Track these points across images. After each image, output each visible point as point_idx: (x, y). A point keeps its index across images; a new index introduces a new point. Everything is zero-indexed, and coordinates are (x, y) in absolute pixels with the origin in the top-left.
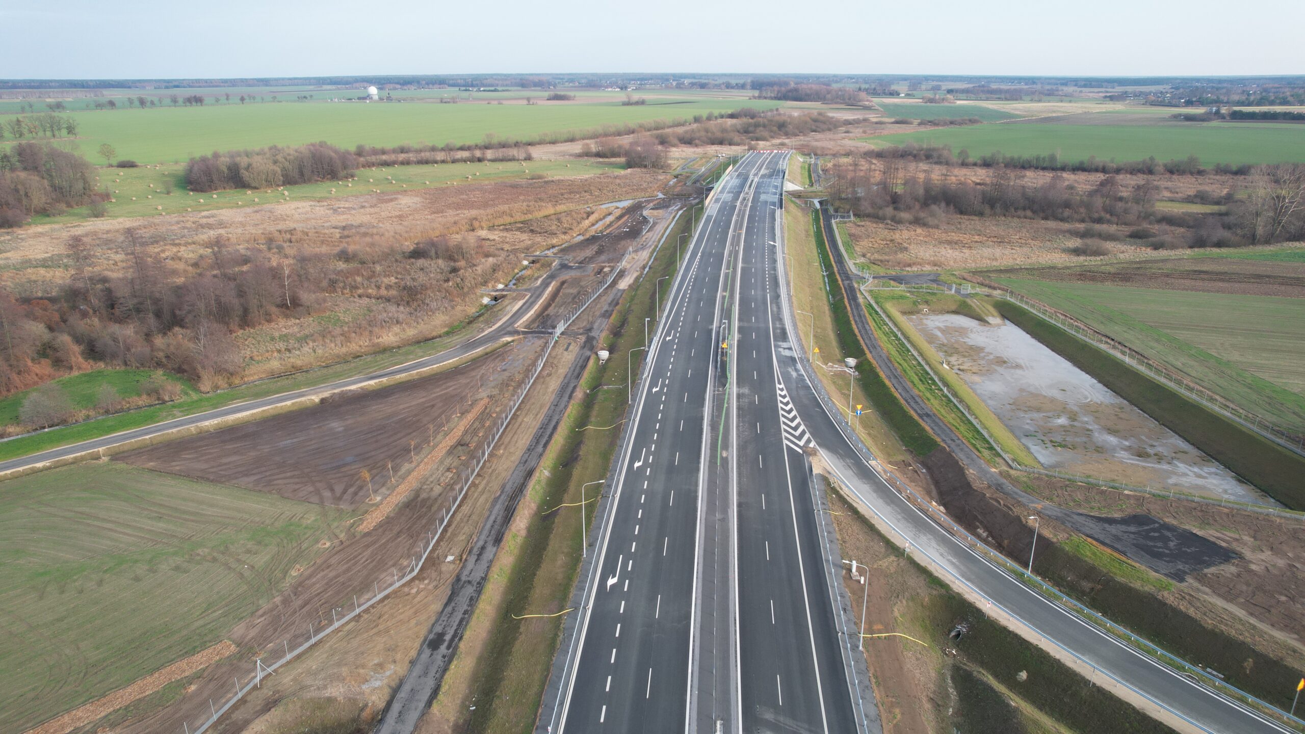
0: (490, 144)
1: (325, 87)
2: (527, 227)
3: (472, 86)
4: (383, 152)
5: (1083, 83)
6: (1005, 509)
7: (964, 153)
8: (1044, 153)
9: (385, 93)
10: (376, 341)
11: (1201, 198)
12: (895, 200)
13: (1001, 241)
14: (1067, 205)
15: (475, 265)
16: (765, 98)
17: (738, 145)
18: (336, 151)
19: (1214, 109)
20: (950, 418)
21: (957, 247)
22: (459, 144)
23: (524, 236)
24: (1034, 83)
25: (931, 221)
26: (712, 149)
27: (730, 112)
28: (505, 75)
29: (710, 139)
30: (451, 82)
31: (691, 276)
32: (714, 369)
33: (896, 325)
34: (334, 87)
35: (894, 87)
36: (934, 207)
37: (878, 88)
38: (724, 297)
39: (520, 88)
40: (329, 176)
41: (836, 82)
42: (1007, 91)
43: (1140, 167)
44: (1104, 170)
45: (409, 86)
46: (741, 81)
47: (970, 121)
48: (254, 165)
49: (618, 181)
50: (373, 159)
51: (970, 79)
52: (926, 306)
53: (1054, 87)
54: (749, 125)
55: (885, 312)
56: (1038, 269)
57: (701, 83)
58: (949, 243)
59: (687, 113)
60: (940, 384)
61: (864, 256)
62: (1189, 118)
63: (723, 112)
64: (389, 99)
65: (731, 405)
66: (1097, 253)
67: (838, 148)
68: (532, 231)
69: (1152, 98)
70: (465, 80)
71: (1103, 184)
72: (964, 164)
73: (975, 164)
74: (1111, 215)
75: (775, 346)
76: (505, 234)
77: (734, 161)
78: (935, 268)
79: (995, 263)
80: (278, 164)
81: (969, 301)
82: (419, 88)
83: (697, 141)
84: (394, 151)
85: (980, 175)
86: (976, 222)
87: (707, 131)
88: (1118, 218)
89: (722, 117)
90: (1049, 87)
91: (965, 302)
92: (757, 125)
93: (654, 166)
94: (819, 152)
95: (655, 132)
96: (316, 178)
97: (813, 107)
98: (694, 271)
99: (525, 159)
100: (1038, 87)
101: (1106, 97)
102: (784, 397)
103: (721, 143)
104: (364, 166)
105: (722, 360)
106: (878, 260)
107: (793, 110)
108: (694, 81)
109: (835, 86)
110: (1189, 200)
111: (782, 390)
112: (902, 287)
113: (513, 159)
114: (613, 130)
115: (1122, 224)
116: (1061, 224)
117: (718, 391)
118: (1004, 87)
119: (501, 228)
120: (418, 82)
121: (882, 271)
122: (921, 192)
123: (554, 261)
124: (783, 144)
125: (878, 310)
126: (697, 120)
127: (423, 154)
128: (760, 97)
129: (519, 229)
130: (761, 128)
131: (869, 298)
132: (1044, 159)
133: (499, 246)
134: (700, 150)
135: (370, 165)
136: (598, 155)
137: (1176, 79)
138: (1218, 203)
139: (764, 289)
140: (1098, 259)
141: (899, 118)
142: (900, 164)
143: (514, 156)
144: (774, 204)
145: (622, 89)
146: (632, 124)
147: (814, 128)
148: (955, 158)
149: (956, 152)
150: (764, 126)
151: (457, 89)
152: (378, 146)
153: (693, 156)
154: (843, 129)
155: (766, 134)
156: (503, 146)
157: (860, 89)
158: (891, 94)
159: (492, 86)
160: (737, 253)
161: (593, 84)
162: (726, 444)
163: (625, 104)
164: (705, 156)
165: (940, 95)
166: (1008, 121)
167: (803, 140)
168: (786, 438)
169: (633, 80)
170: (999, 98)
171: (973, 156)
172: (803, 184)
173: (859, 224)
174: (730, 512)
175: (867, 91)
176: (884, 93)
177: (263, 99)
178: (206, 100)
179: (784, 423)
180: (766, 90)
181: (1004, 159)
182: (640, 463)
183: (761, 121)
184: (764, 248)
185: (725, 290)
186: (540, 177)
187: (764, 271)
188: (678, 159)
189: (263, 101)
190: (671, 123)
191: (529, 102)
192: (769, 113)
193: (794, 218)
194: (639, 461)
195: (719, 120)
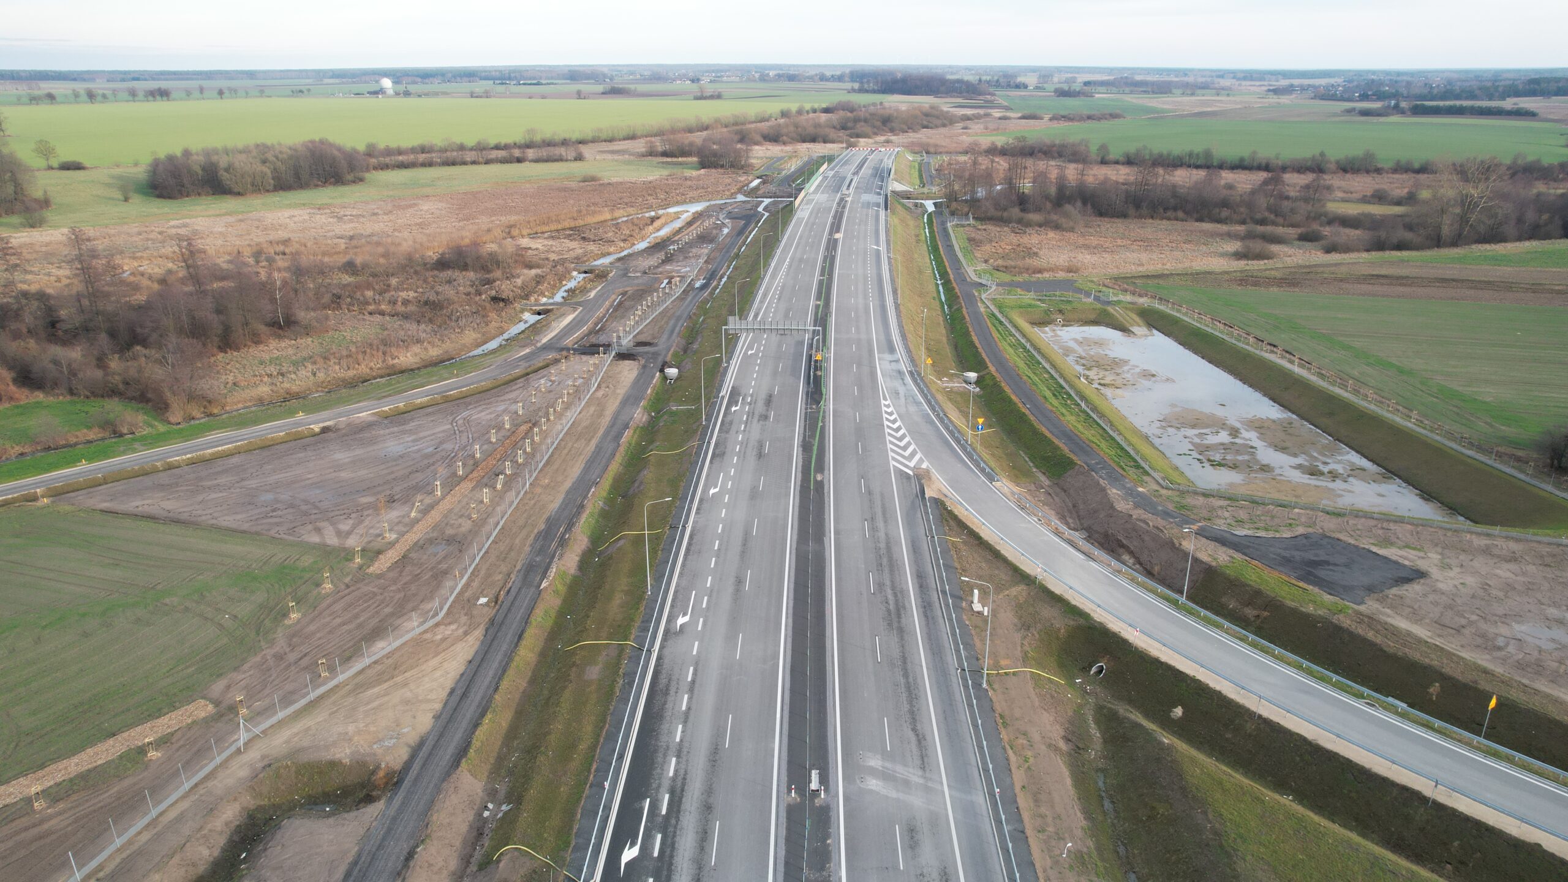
0: (532, 142)
1: (326, 81)
2: (577, 234)
3: (510, 79)
4: (400, 152)
5: (1243, 75)
6: (1155, 531)
7: (1103, 148)
8: (1198, 148)
9: (401, 88)
10: (391, 362)
11: (1379, 197)
12: (1022, 201)
13: (1147, 244)
14: (1225, 204)
15: (513, 277)
16: (867, 91)
17: (833, 142)
18: (339, 149)
19: (1393, 103)
20: (1088, 434)
21: (1096, 251)
22: (493, 142)
23: (574, 245)
24: (1186, 75)
25: (1063, 221)
26: (803, 147)
27: (824, 106)
28: (551, 67)
29: (801, 135)
30: (483, 75)
31: (778, 283)
32: (806, 386)
33: (1024, 336)
34: (337, 81)
35: (1021, 79)
36: (1068, 207)
37: (999, 82)
38: (817, 307)
39: (568, 81)
40: (333, 180)
41: (952, 73)
42: (1154, 84)
43: (1309, 164)
44: (1267, 168)
45: (431, 79)
46: (838, 73)
47: (1111, 115)
48: (237, 164)
49: (689, 183)
50: (387, 160)
51: (1110, 71)
52: (1059, 316)
53: (1208, 79)
54: (848, 120)
55: (1011, 322)
56: (1192, 274)
57: (791, 77)
58: (1087, 247)
59: (773, 108)
60: (1077, 398)
61: (986, 261)
62: (1365, 113)
63: (816, 106)
64: (407, 94)
65: (827, 424)
66: (1260, 256)
67: (955, 145)
68: (584, 239)
69: (1322, 91)
70: (500, 71)
71: (1266, 182)
72: (1104, 162)
73: (1117, 162)
74: (1276, 216)
75: (879, 359)
76: (550, 242)
77: (830, 159)
78: (1071, 274)
79: (1140, 269)
80: (267, 164)
81: (1110, 309)
82: (444, 82)
83: (785, 138)
84: (413, 150)
85: (1121, 175)
86: (1119, 225)
87: (796, 126)
88: (1285, 220)
89: (815, 111)
90: (1201, 79)
91: (1105, 310)
92: (856, 120)
93: (732, 166)
94: (932, 150)
95: (734, 128)
96: (316, 182)
97: (925, 101)
98: (781, 278)
99: (576, 159)
100: (1191, 80)
101: (1269, 90)
102: (891, 414)
103: (813, 140)
104: (375, 168)
105: (815, 375)
106: (1003, 266)
107: (898, 103)
108: (781, 72)
109: (949, 77)
110: (1365, 200)
111: (888, 406)
112: (1032, 295)
113: (560, 159)
114: (683, 126)
115: (1288, 226)
116: (1219, 226)
117: (811, 408)
118: (1149, 78)
119: (546, 235)
120: (443, 76)
121: (1006, 277)
122: (1053, 191)
123: (611, 271)
124: (888, 142)
125: (1003, 320)
126: (784, 114)
127: (448, 154)
128: (860, 91)
129: (569, 237)
130: (862, 124)
131: (992, 307)
132: (1198, 155)
133: (543, 256)
134: (789, 148)
135: (385, 167)
136: (665, 154)
137: (1349, 71)
138: (1398, 203)
139: (866, 297)
140: (1262, 262)
141: (1027, 112)
142: (1029, 162)
143: (561, 155)
144: (878, 205)
145: (693, 81)
146: (706, 120)
147: (925, 123)
148: (1093, 156)
149: (1094, 148)
150: (866, 121)
151: (492, 82)
152: (393, 145)
153: (780, 155)
154: (961, 125)
155: (867, 129)
156: (548, 144)
157: (980, 80)
158: (1018, 86)
159: (534, 79)
160: (833, 258)
161: (658, 76)
162: (821, 467)
163: (697, 98)
164: (795, 154)
165: (1077, 87)
166: (1158, 117)
167: (912, 137)
168: (894, 459)
169: (707, 72)
170: (1145, 92)
171: (1115, 153)
172: (913, 184)
173: (980, 227)
174: (826, 540)
175: (988, 82)
176: (1009, 86)
177: (247, 93)
178: (173, 95)
179: (891, 443)
180: (868, 82)
181: (1151, 154)
182: (717, 490)
183: (862, 114)
184: (865, 253)
185: (818, 298)
186: (593, 179)
187: (865, 277)
188: (762, 158)
189: (247, 95)
190: (753, 119)
191: (579, 95)
192: (872, 108)
193: (902, 221)
194: (716, 487)
195: (811, 115)
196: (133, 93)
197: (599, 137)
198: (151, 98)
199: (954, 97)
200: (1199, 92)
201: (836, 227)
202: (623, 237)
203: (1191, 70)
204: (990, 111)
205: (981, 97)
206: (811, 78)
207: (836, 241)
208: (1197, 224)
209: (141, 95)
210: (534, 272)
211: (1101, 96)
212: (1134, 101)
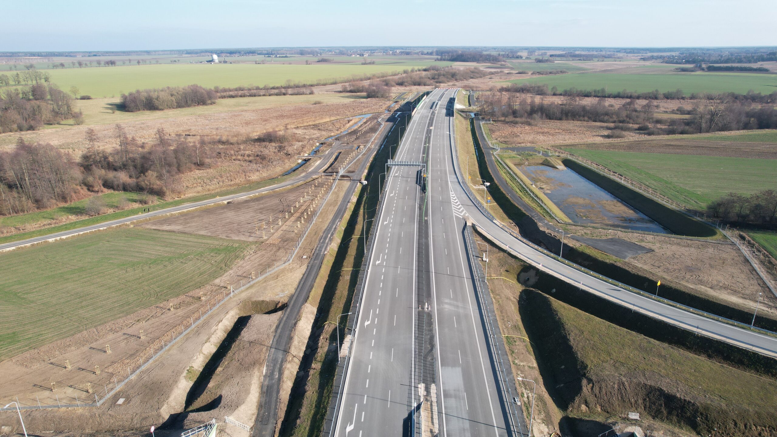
0: (288, 86)
1: (184, 55)
2: (316, 127)
3: (272, 54)
4: (230, 90)
5: (629, 51)
6: (554, 237)
7: (555, 87)
8: (599, 88)
9: (222, 59)
11: (680, 111)
12: (515, 113)
13: (569, 132)
14: (607, 114)
15: (293, 145)
16: (444, 60)
17: (429, 85)
18: (203, 89)
19: (699, 64)
20: (533, 205)
21: (546, 135)
22: (271, 86)
23: (316, 132)
24: (601, 51)
25: (533, 122)
26: (415, 88)
27: (424, 68)
28: (290, 48)
29: (413, 82)
30: (259, 52)
31: (406, 150)
33: (510, 169)
34: (189, 55)
35: (519, 54)
36: (535, 115)
37: (510, 54)
38: (423, 157)
39: (300, 55)
40: (202, 103)
41: (486, 51)
42: (584, 56)
43: (651, 95)
44: (630, 97)
45: (234, 54)
46: (430, 51)
47: (561, 72)
48: (161, 97)
49: (363, 105)
50: (225, 94)
51: (564, 49)
52: (527, 161)
53: (612, 53)
54: (435, 74)
55: (505, 163)
56: (587, 144)
57: (407, 53)
58: (542, 133)
59: (400, 68)
60: (530, 192)
61: (496, 139)
62: (683, 70)
63: (420, 68)
64: (225, 62)
65: (428, 201)
66: (618, 137)
67: (486, 87)
68: (319, 129)
69: (666, 59)
70: (267, 51)
72: (554, 94)
73: (561, 95)
74: (630, 119)
76: (305, 131)
77: (428, 93)
78: (533, 145)
79: (565, 142)
80: (173, 96)
81: (549, 158)
82: (241, 56)
83: (406, 84)
84: (236, 90)
85: (561, 100)
86: (558, 123)
87: (411, 78)
88: (634, 121)
89: (419, 70)
90: (608, 53)
91: (546, 159)
92: (439, 75)
93: (382, 97)
94: (475, 89)
95: (382, 79)
96: (194, 104)
97: (472, 65)
99: (310, 94)
100: (603, 53)
101: (641, 59)
102: (454, 197)
103: (419, 84)
104: (220, 98)
105: (423, 183)
106: (504, 140)
107: (459, 66)
108: (402, 51)
109: (485, 53)
110: (673, 112)
111: (453, 194)
112: (516, 153)
113: (303, 94)
114: (358, 78)
116: (603, 124)
117: (422, 195)
118: (583, 53)
119: (302, 128)
120: (240, 53)
121: (505, 146)
122: (529, 108)
123: (333, 143)
124: (454, 85)
125: (502, 163)
126: (405, 72)
128: (441, 60)
130: (442, 76)
131: (498, 158)
132: (598, 91)
133: (303, 136)
134: (408, 88)
135: (224, 97)
136: (351, 91)
137: (682, 48)
138: (689, 113)
139: (444, 153)
140: (619, 139)
141: (521, 71)
142: (518, 95)
143: (303, 92)
145: (360, 55)
146: (369, 75)
147: (472, 76)
148: (549, 91)
149: (550, 88)
150: (444, 75)
151: (263, 55)
152: (226, 86)
153: (404, 92)
154: (489, 77)
155: (444, 79)
156: (296, 86)
157: (499, 55)
158: (517, 57)
159: (284, 54)
160: (430, 138)
161: (343, 52)
162: (426, 215)
163: (363, 64)
164: (411, 91)
165: (546, 58)
166: (583, 72)
167: (466, 83)
168: (455, 212)
169: (366, 50)
170: (580, 60)
171: (560, 90)
172: (465, 105)
173: (495, 124)
174: (429, 239)
175: (503, 56)
176: (513, 57)
177: (150, 62)
178: (117, 63)
179: (454, 207)
180: (445, 56)
181: (577, 91)
182: (387, 222)
183: (442, 72)
184: (444, 136)
185: (424, 153)
186: (319, 103)
187: (444, 145)
188: (396, 93)
189: (150, 63)
190: (391, 74)
191: (307, 63)
192: (447, 68)
193: (460, 122)
194: (386, 221)
195: (418, 72)
196: (99, 63)
197: (320, 83)
198: (107, 65)
199: (486, 63)
200: (606, 59)
201: (430, 124)
202: (336, 129)
203: (604, 48)
204: (503, 70)
205: (499, 63)
206: (417, 54)
207: (431, 130)
208: (593, 123)
209: (103, 63)
210: (301, 143)
211: (558, 62)
212: (574, 64)
